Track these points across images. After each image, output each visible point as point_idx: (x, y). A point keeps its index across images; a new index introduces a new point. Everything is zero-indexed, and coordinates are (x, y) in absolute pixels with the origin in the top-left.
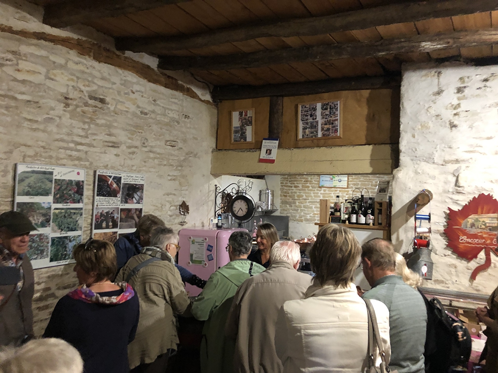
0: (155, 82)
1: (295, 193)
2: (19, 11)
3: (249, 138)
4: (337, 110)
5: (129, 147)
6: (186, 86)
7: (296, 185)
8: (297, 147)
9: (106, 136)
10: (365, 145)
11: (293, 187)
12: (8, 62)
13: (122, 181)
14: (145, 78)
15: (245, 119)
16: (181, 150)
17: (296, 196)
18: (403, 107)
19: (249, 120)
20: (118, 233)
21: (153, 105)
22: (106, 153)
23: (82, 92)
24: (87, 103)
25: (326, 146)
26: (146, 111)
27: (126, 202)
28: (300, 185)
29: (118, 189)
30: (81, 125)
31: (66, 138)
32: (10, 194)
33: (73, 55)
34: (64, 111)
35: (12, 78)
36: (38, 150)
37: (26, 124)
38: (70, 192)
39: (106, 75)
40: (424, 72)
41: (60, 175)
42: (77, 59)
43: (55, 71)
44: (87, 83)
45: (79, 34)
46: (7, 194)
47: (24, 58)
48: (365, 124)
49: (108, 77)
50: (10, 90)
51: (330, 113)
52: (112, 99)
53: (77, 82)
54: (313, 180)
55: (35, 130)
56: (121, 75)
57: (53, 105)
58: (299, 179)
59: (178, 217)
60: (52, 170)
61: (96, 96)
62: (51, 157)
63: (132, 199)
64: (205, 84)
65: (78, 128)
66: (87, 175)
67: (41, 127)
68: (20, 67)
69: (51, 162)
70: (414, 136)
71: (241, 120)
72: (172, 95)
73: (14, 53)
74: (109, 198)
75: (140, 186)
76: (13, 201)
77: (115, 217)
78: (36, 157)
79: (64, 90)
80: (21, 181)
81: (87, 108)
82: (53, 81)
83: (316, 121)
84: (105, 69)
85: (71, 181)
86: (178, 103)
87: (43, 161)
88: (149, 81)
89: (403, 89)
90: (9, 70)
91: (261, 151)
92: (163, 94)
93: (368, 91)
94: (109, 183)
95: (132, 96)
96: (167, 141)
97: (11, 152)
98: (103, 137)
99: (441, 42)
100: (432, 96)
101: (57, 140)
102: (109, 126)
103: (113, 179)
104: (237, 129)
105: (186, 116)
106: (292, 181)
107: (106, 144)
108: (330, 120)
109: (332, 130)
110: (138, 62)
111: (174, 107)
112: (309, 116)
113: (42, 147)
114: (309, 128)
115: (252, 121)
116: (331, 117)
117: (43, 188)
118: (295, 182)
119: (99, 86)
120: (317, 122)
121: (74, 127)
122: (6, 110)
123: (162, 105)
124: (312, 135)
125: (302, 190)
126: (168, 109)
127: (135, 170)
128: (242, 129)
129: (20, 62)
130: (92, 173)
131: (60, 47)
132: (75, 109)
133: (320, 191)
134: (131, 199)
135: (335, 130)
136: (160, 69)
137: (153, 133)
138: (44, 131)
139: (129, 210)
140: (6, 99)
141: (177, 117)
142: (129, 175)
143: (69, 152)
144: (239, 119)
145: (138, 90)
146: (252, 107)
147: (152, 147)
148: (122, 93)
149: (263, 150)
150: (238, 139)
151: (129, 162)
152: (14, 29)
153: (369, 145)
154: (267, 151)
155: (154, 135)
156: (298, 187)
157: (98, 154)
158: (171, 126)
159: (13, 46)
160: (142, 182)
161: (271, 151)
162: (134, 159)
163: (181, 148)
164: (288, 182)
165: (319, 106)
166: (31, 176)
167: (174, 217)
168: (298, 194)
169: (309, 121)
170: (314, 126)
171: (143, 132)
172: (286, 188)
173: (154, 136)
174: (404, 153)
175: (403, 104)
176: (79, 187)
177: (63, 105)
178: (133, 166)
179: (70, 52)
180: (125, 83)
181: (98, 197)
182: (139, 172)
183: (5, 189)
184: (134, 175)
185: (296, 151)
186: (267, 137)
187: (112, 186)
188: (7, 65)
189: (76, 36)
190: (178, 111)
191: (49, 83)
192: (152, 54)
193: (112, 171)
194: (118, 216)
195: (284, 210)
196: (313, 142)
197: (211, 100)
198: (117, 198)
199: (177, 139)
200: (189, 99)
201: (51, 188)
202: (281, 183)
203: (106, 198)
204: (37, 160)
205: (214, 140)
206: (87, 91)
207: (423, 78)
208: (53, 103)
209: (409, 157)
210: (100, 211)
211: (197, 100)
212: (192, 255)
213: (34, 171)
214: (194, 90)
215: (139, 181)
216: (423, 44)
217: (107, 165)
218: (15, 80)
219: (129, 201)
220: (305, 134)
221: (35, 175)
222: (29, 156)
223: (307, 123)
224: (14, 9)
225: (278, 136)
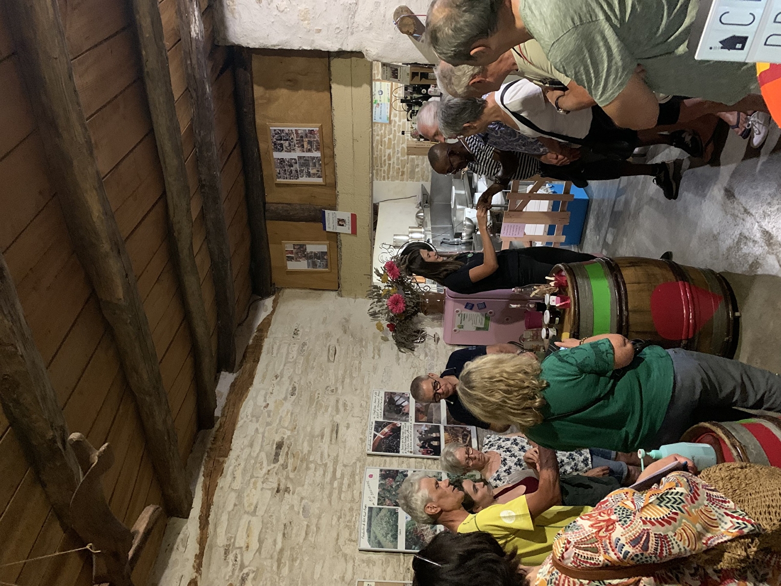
0: (251, 376)
1: (398, 158)
2: (175, 547)
3: (323, 248)
4: (283, 130)
5: (338, 411)
6: (256, 334)
7: (386, 157)
8: (334, 185)
9: (324, 441)
10: (331, 93)
11: (390, 162)
12: (239, 559)
13: (381, 420)
14: (247, 389)
15: (297, 253)
16: (340, 340)
17: (403, 159)
18: (278, 45)
19: (298, 249)
20: (446, 425)
21: (283, 379)
22: (345, 440)
23: (269, 471)
24: (282, 465)
25: (334, 147)
26: (291, 389)
27: (408, 414)
28: (388, 151)
29: (390, 426)
30: (311, 472)
31: (327, 492)
32: (395, 556)
33: (223, 482)
34: (293, 494)
35: (258, 553)
36: (342, 525)
37: (311, 538)
38: (394, 487)
39: (246, 442)
40: (228, 15)
41: (372, 498)
42: (229, 478)
43: (246, 505)
44: (258, 465)
45: (198, 474)
46: (395, 560)
47: (232, 540)
48: (301, 92)
49: (249, 438)
50: (271, 556)
51: (287, 140)
52: (276, 433)
53: (257, 477)
54: (380, 133)
55: (318, 528)
56: (245, 422)
57: (288, 507)
58: (378, 153)
59: (429, 345)
60: (367, 509)
61: (274, 453)
62: (351, 509)
63: (403, 407)
64: (252, 307)
65: (315, 476)
66: (372, 464)
67: (314, 521)
68: (243, 545)
69: (357, 510)
70: (319, 31)
71: (298, 259)
72: (268, 353)
73: (226, 552)
74: (401, 437)
75: (387, 397)
76: (404, 553)
77: (426, 429)
78: (351, 527)
79: (268, 494)
80: (380, 544)
81: (289, 465)
82: (258, 507)
83: (299, 160)
84: (238, 442)
85: (381, 485)
86: (278, 344)
87: (356, 518)
88: (251, 384)
89: (252, 45)
90: (248, 557)
91: (339, 233)
92: (267, 365)
93: (255, 87)
94: (383, 437)
95: (271, 407)
96: (329, 360)
97: (345, 556)
98: (325, 446)
99: (191, 10)
100: (261, 5)
101: (330, 502)
102: (312, 436)
103: (378, 432)
104: (311, 264)
105: (295, 334)
106: (381, 164)
107: (334, 441)
108: (296, 140)
109: (310, 137)
110: (227, 399)
111: (284, 350)
112: (292, 168)
113: (338, 520)
114: (308, 169)
115: (300, 245)
116: (292, 139)
117: (389, 519)
118: (383, 159)
119: (260, 451)
120: (300, 158)
121: (313, 481)
122: (296, 561)
123: (281, 367)
124: (317, 166)
125: (394, 148)
126: (287, 358)
127: (367, 403)
128: (311, 258)
129: (237, 545)
130: (371, 458)
131: (215, 499)
132: (291, 480)
133: (395, 122)
134: (403, 409)
135: (311, 133)
136: (234, 371)
137: (319, 379)
138: (319, 518)
139: (417, 410)
140: (283, 561)
141: (297, 346)
142: (373, 412)
143: (344, 488)
144: (297, 261)
145: (263, 399)
146: (281, 244)
147: (336, 381)
148: (269, 420)
149: (339, 229)
150: (324, 263)
151: (356, 410)
152: (198, 552)
153: (331, 88)
154: (340, 225)
155: (321, 377)
156: (389, 155)
157: (347, 451)
158: (309, 354)
159: (218, 553)
160: (382, 394)
161: (339, 220)
162: (352, 404)
163: (338, 340)
164: (382, 169)
165: (277, 155)
166: (374, 533)
167: (427, 351)
168: (399, 155)
169: (299, 169)
170: (305, 162)
171: (317, 392)
172: (391, 173)
173: (323, 377)
174: (342, 44)
175: (274, 46)
176: (387, 475)
177: (286, 495)
178: (361, 406)
179: (220, 486)
180: (256, 417)
181: (401, 451)
182: (368, 397)
183: (389, 563)
184: (374, 404)
185: (339, 188)
186: (321, 225)
187: (386, 433)
188: (242, 561)
189: (201, 479)
190: (290, 345)
191: (260, 512)
192: (216, 380)
193: (367, 432)
194: (424, 426)
195: (423, 176)
196: (327, 164)
197: (273, 298)
198: (402, 427)
199: (325, 346)
200: (273, 328)
201: (389, 509)
202: (384, 179)
203: (401, 441)
204: (354, 526)
205: (326, 293)
206: (268, 465)
207: (237, 16)
208: (285, 507)
209: (349, 38)
210: (418, 448)
211: (273, 317)
212: (478, 329)
213: (368, 530)
214: (260, 322)
215: (380, 398)
216: (193, 34)
217: (361, 439)
218: (259, 550)
219: (406, 411)
220: (317, 174)
221: (373, 528)
222: (350, 535)
223: (302, 171)
224: (174, 553)
225: (319, 211)
